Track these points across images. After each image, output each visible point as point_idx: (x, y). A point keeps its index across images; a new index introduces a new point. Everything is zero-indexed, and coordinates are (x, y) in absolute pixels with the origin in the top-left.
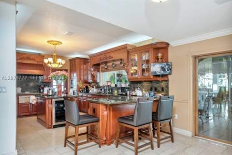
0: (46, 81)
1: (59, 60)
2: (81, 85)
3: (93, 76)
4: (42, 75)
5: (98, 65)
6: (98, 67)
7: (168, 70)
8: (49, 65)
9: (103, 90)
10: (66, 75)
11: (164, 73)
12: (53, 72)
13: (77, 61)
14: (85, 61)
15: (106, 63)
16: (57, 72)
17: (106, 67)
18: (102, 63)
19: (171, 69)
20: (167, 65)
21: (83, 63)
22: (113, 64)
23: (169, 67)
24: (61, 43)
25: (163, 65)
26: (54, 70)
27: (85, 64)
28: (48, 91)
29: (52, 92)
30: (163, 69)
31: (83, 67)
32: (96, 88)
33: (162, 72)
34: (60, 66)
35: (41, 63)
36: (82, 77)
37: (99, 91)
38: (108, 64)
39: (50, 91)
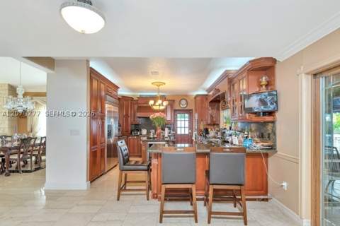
5: (217, 102)
7: (272, 104)
11: (266, 110)
17: (224, 103)
19: (276, 102)
20: (270, 95)
23: (273, 98)
25: (263, 97)
30: (263, 102)
33: (262, 107)
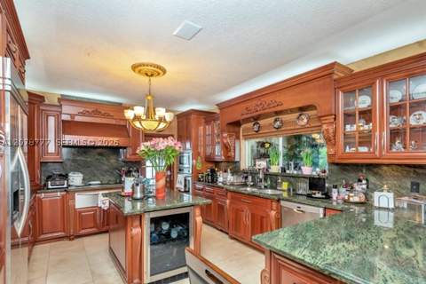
0: (133, 158)
1: (161, 112)
2: (199, 167)
3: (226, 148)
4: (125, 148)
5: (237, 124)
6: (237, 129)
8: (137, 124)
9: (250, 178)
10: (177, 148)
12: (146, 141)
13: (193, 116)
14: (208, 117)
15: (256, 119)
16: (155, 140)
17: (256, 128)
18: (247, 120)
21: (203, 120)
22: (276, 120)
24: (164, 72)
26: (148, 136)
27: (207, 122)
28: (133, 187)
29: (143, 190)
31: (205, 129)
32: (233, 174)
34: (162, 125)
35: (122, 123)
36: (201, 150)
37: (241, 180)
38: (262, 122)
39: (138, 188)
